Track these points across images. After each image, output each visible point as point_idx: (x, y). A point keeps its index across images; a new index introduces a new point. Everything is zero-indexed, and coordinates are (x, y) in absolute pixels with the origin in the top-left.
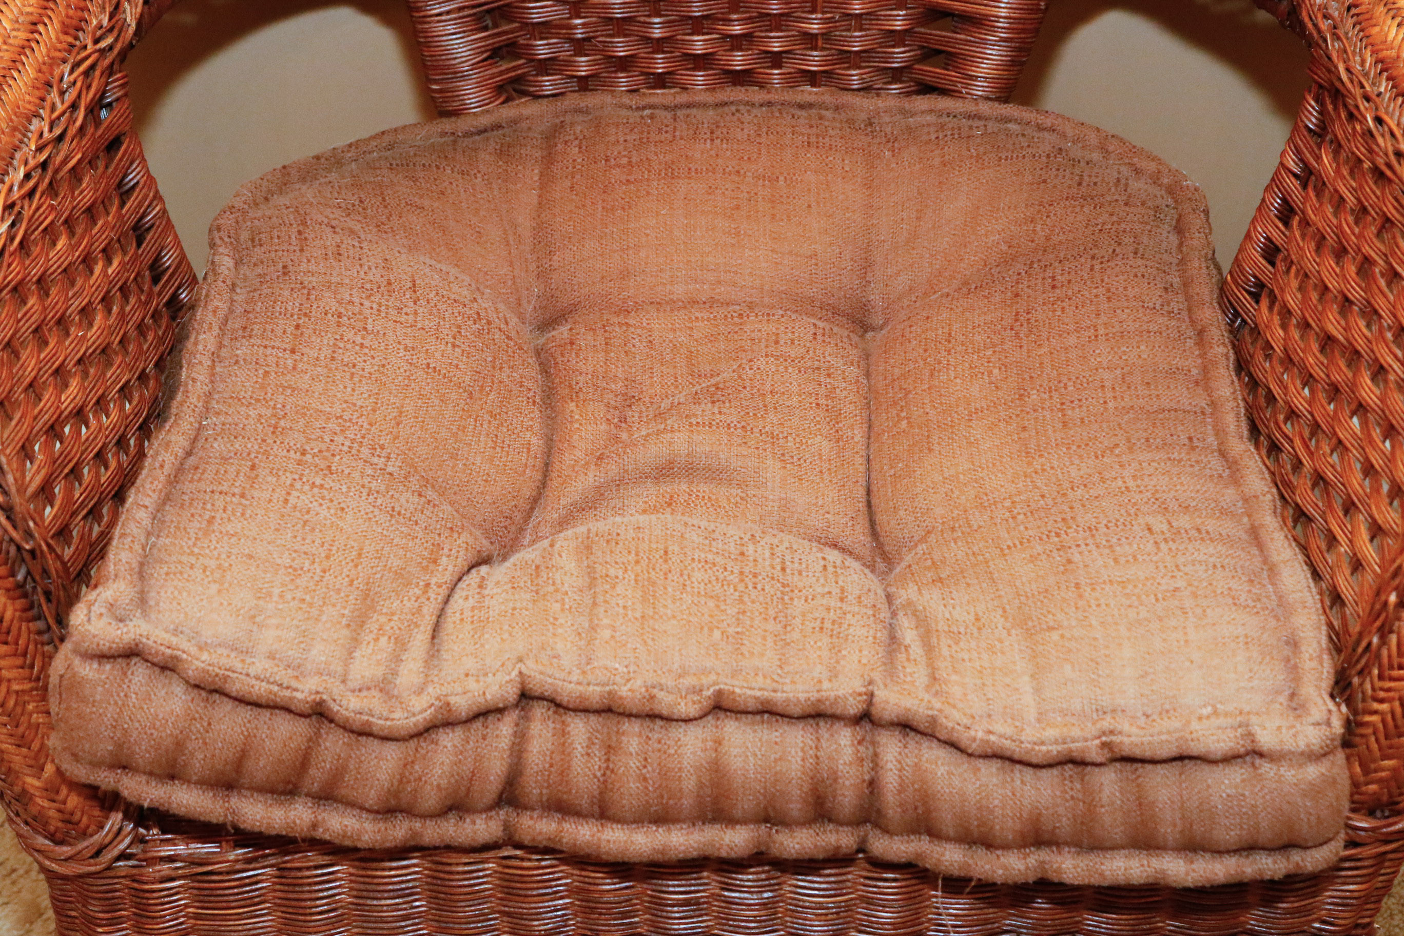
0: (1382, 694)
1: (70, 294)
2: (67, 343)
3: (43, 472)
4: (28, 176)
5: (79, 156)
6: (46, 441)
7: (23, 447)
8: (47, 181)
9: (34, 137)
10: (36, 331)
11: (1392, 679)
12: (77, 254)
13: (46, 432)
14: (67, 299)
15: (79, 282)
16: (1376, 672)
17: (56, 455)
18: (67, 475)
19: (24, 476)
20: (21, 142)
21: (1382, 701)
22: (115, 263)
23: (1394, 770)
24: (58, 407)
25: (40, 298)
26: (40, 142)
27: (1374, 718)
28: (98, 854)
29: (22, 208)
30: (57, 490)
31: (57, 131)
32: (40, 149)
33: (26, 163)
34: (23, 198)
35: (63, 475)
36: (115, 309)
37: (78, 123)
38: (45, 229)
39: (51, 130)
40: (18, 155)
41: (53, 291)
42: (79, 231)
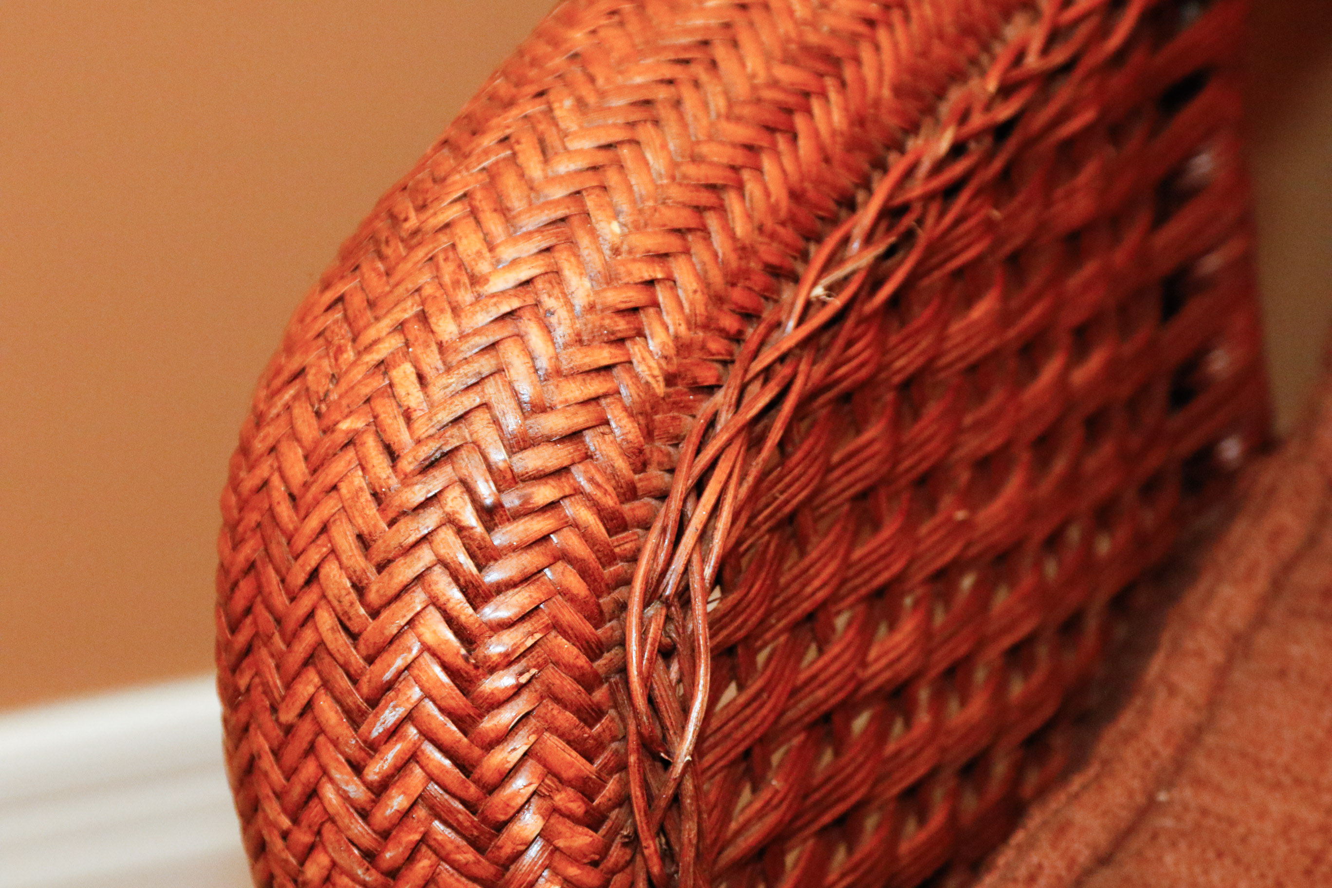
1: (968, 420)
2: (924, 530)
3: (771, 819)
4: (958, 150)
5: (1087, 116)
6: (802, 746)
7: (747, 754)
8: (997, 164)
9: (1003, 53)
10: (863, 496)
12: (1012, 333)
13: (811, 728)
14: (958, 430)
15: (997, 397)
17: (815, 782)
18: (825, 829)
19: (726, 816)
20: (974, 61)
22: (1095, 362)
24: (853, 676)
25: (896, 425)
26: (1015, 74)
29: (920, 221)
30: (790, 859)
31: (1059, 56)
32: (1006, 91)
33: (963, 117)
34: (928, 198)
35: (815, 827)
36: (1060, 465)
37: (1115, 41)
38: (959, 273)
39: (1045, 50)
40: (955, 95)
41: (933, 409)
42: (1036, 280)
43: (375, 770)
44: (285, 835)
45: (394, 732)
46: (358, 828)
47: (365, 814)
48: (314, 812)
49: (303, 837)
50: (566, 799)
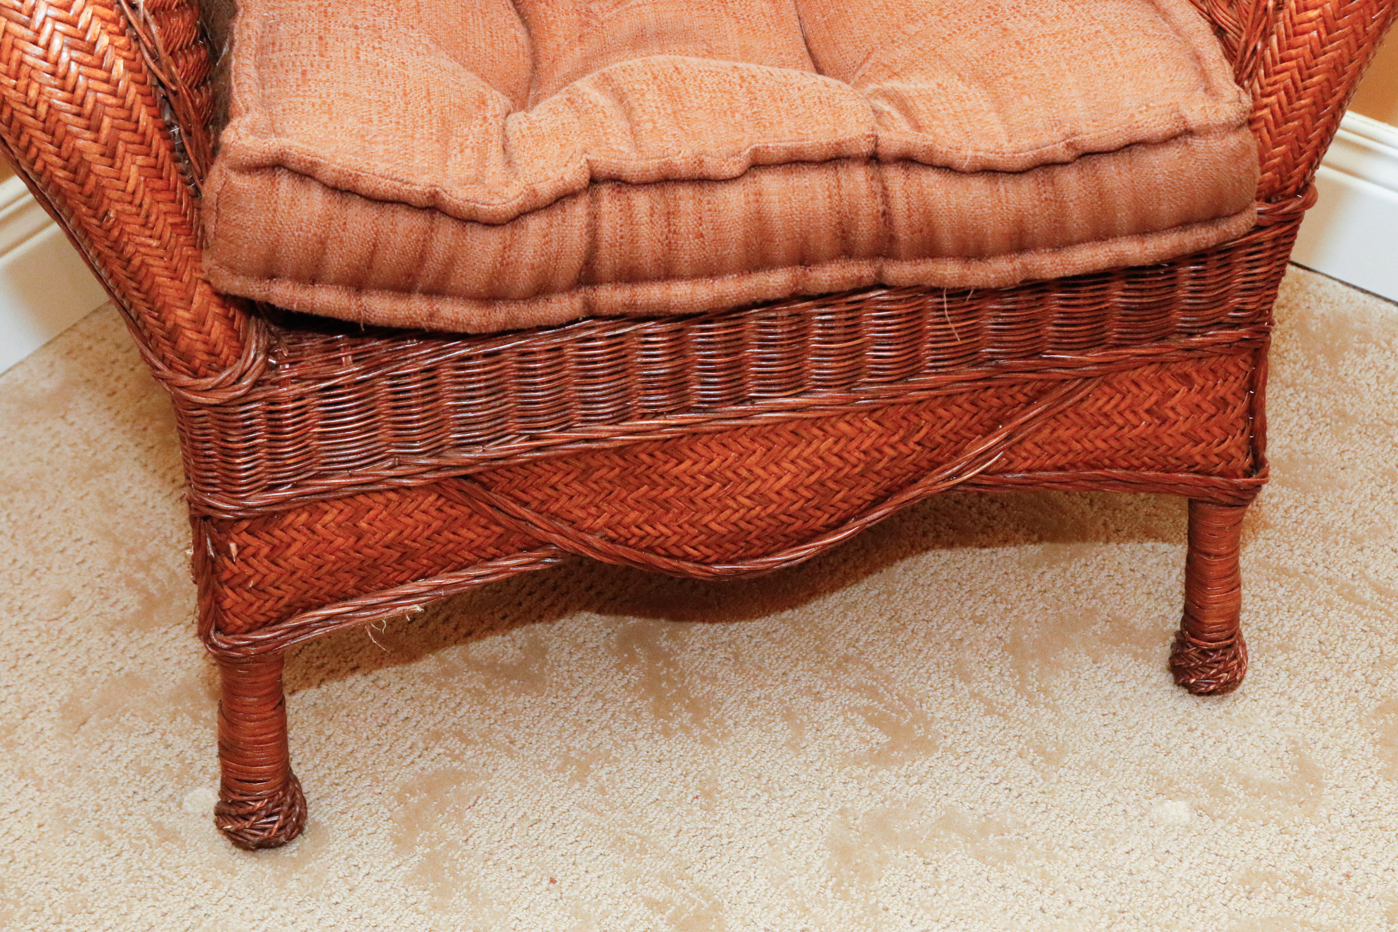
0: (1269, 89)
11: (1277, 73)
16: (1262, 72)
21: (1269, 95)
23: (1284, 155)
27: (1266, 111)
28: (239, 379)
43: (43, 40)
44: (15, 88)
45: (43, 24)
46: (45, 65)
47: (45, 59)
48: (25, 69)
49: (23, 82)
50: (111, 27)
